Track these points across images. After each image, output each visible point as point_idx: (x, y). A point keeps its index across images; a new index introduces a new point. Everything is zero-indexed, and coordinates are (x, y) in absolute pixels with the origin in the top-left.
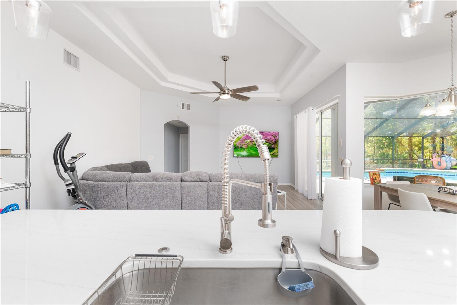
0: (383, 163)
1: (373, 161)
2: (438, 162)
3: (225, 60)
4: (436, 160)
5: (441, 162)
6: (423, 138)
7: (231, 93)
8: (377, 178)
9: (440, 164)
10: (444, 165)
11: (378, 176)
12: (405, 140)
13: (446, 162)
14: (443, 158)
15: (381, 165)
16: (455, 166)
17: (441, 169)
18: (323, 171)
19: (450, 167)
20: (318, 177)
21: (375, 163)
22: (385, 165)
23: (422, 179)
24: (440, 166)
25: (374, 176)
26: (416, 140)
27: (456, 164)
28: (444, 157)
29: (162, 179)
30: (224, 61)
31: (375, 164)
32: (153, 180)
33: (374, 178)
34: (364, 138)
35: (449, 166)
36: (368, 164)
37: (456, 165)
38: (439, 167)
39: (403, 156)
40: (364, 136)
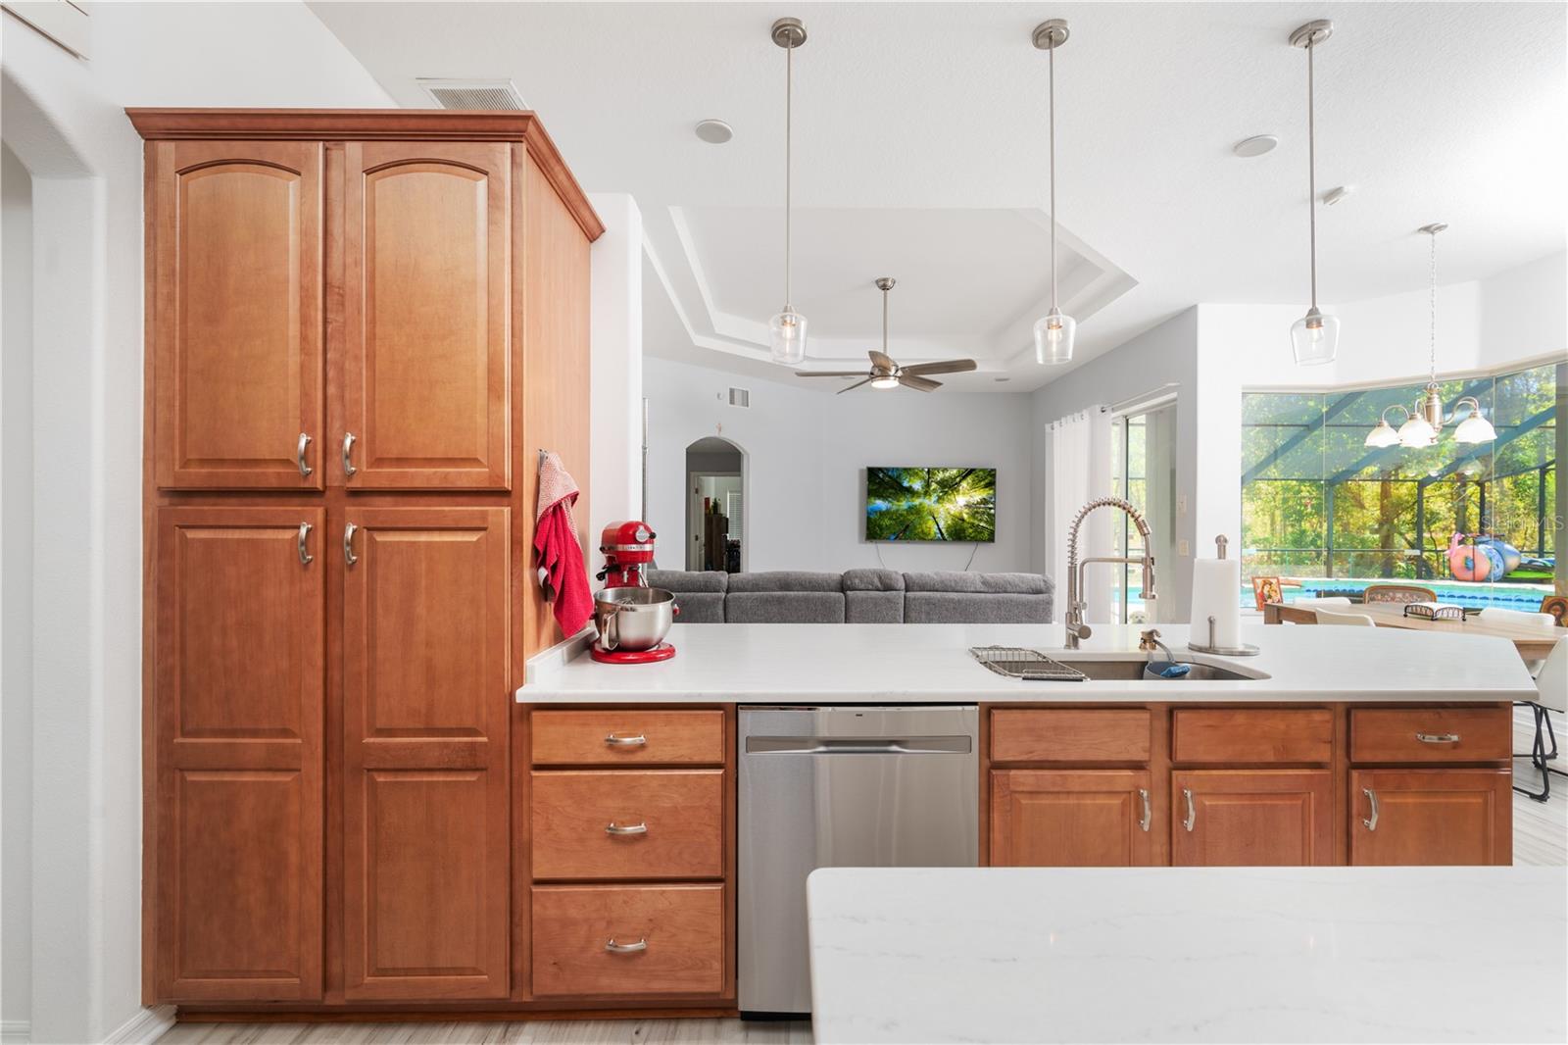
0: (1299, 562)
1: (1269, 557)
2: (1467, 558)
3: (884, 288)
4: (1457, 554)
5: (1473, 560)
6: (1422, 485)
7: (900, 373)
8: (1273, 594)
9: (1470, 565)
10: (1483, 567)
11: (1274, 587)
12: (1371, 491)
13: (1490, 559)
14: (1481, 546)
15: (1293, 567)
16: (1516, 570)
17: (1474, 581)
18: (1129, 586)
19: (1501, 574)
20: (1117, 599)
21: (1275, 562)
22: (1303, 569)
23: (1383, 595)
24: (1471, 572)
25: (1267, 588)
26: (1403, 491)
27: (1518, 564)
28: (1483, 543)
29: (801, 584)
30: (883, 292)
31: (1274, 566)
32: (782, 588)
33: (1265, 592)
34: (1242, 483)
35: (1499, 572)
36: (1253, 565)
37: (1519, 567)
38: (1469, 575)
39: (1363, 541)
40: (1242, 478)
